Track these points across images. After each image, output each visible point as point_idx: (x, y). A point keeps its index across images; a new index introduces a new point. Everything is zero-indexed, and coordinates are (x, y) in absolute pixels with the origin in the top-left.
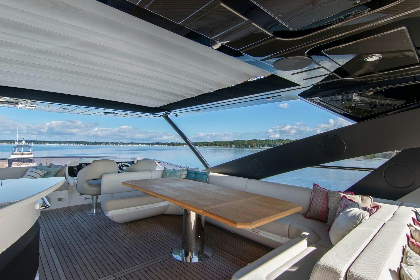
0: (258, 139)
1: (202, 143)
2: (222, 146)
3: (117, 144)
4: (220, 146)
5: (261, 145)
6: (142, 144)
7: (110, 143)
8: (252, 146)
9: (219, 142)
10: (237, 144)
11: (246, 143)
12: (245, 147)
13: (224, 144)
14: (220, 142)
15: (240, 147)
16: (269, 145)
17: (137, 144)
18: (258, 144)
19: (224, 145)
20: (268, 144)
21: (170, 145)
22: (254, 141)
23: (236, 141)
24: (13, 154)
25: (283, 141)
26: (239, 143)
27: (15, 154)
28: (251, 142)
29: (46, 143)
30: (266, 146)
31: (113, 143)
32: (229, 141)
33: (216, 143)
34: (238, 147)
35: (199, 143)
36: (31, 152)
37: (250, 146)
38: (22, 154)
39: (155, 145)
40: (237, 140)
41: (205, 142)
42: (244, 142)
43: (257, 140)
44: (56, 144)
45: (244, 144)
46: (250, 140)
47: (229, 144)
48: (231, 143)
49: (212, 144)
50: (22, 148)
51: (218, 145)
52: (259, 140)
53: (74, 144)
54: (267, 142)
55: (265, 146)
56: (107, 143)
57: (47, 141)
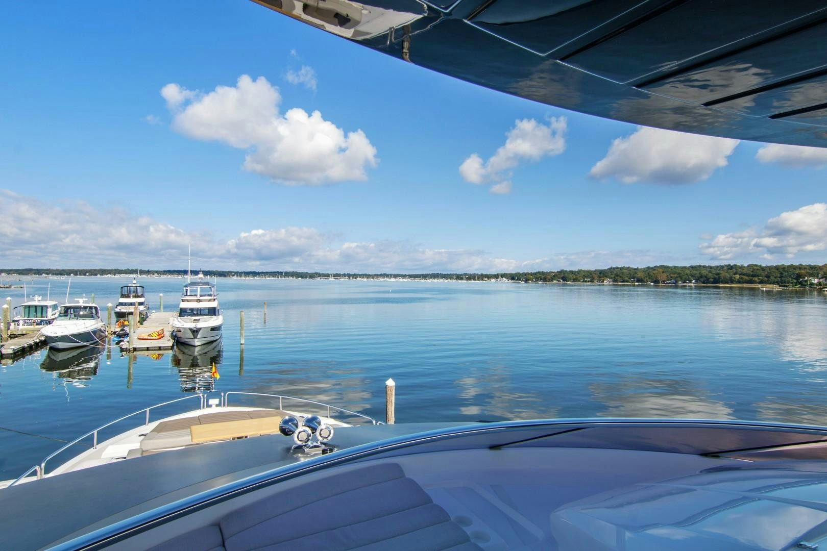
0: (671, 266)
1: (532, 274)
2: (579, 281)
3: (355, 276)
4: (575, 280)
5: (679, 279)
6: (404, 276)
7: (343, 275)
8: (656, 281)
9: (572, 272)
10: (617, 276)
11: (640, 275)
12: (637, 283)
13: (584, 275)
14: (576, 271)
15: (626, 283)
16: (702, 279)
17: (394, 277)
18: (671, 277)
19: (584, 279)
20: (699, 275)
21: (462, 279)
22: (661, 270)
23: (614, 269)
24: (183, 301)
25: (740, 268)
26: (623, 273)
27: (188, 301)
28: (654, 272)
29: (233, 275)
30: (694, 281)
31: (349, 276)
32: (596, 270)
33: (566, 275)
34: (620, 283)
35: (526, 274)
36: (215, 296)
37: (651, 282)
38: (199, 301)
39: (431, 278)
40: (617, 268)
41: (539, 272)
42: (636, 273)
43: (667, 267)
44: (249, 277)
45: (635, 275)
46: (649, 268)
47: (596, 276)
48: (602, 275)
49: (557, 276)
50: (199, 289)
51: (571, 279)
52: (675, 267)
53: (278, 277)
54: (695, 272)
55: (690, 282)
56: (337, 276)
57: (233, 272)
